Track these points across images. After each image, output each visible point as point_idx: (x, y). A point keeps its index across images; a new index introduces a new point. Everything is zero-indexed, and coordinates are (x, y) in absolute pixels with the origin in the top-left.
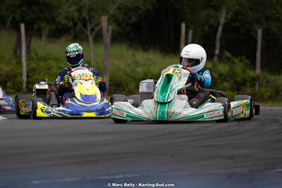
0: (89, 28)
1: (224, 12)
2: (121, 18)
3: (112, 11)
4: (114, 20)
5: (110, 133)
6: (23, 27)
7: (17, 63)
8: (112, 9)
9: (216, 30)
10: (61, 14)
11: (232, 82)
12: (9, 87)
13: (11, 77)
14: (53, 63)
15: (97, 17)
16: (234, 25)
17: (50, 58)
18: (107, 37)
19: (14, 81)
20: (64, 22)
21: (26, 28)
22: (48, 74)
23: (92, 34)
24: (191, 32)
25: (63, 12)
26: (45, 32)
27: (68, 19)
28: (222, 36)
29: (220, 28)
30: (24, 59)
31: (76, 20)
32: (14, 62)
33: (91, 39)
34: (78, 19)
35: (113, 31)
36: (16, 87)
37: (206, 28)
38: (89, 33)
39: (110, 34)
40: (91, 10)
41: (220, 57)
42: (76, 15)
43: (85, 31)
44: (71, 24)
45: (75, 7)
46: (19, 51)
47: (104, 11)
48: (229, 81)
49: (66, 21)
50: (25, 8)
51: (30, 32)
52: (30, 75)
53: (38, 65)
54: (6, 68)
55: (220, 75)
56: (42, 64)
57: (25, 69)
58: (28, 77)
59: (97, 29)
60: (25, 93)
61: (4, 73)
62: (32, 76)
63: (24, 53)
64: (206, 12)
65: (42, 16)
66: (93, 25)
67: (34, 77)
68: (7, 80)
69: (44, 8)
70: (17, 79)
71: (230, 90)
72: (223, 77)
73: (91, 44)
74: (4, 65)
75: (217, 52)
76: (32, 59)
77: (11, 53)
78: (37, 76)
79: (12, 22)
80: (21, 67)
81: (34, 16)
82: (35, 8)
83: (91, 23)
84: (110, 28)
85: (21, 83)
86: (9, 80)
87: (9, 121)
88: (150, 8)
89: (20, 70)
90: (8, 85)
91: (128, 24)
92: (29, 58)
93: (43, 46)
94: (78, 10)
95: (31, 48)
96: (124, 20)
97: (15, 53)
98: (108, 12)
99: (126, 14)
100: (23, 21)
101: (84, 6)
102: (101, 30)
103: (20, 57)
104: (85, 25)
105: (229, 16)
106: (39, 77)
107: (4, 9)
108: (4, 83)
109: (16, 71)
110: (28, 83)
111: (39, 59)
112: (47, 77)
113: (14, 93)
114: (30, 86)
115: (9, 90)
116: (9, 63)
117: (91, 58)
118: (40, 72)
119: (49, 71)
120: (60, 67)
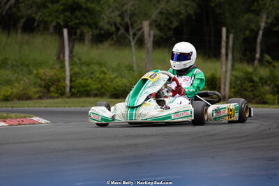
0: (131, 33)
1: (264, 17)
2: (162, 23)
3: (154, 16)
4: (155, 24)
5: (152, 136)
6: (65, 32)
7: (61, 68)
8: (154, 14)
9: (257, 34)
10: (103, 19)
11: (272, 85)
12: (52, 92)
13: (55, 81)
14: (96, 68)
15: (139, 21)
16: (275, 29)
17: (93, 63)
18: (149, 42)
19: (57, 85)
20: (107, 27)
21: (68, 33)
22: (91, 78)
23: (134, 39)
24: (231, 36)
25: (105, 17)
26: (88, 37)
27: (111, 25)
28: (262, 40)
29: (261, 33)
30: (67, 64)
31: (119, 25)
32: (57, 67)
33: (133, 44)
34: (120, 24)
35: (154, 36)
36: (59, 91)
37: (247, 33)
38: (131, 38)
39: (152, 39)
40: (132, 15)
41: (261, 60)
42: (118, 20)
43: (127, 35)
44: (113, 29)
45: (117, 13)
46: (62, 56)
47: (146, 16)
48: (270, 85)
49: (109, 26)
50: (68, 14)
51: (73, 37)
52: (73, 79)
54: (47, 72)
55: (261, 79)
56: (85, 68)
57: (68, 73)
58: (71, 81)
59: (139, 33)
60: (68, 97)
61: (48, 78)
62: (75, 81)
63: (67, 58)
64: (246, 16)
65: (85, 21)
66: (135, 30)
67: (78, 82)
68: (50, 84)
69: (87, 13)
70: (60, 84)
71: (271, 93)
72: (264, 81)
73: (134, 49)
74: (47, 70)
75: (258, 56)
76: (76, 64)
77: (55, 58)
78: (81, 81)
79: (55, 27)
80: (64, 72)
81: (77, 21)
82: (78, 13)
83: (133, 28)
84: (152, 33)
85: (64, 87)
86: (53, 84)
87: (52, 124)
88: (192, 12)
89: (63, 75)
90: (52, 89)
91: (170, 29)
92: (72, 63)
93: (86, 51)
94: (120, 15)
95: (74, 53)
96: (165, 25)
97: (58, 58)
98: (150, 17)
99: (167, 19)
100: (66, 26)
101: (126, 11)
102: (143, 35)
103: (63, 62)
104: (127, 30)
105: (269, 21)
106: (83, 82)
107: (47, 14)
108: (47, 87)
109: (59, 76)
110: (71, 87)
111: (82, 64)
112: (90, 81)
113: (58, 97)
114: (73, 90)
115: (53, 94)
116: (52, 68)
117: (133, 63)
118: (83, 77)
119: (92, 76)
120: (103, 72)
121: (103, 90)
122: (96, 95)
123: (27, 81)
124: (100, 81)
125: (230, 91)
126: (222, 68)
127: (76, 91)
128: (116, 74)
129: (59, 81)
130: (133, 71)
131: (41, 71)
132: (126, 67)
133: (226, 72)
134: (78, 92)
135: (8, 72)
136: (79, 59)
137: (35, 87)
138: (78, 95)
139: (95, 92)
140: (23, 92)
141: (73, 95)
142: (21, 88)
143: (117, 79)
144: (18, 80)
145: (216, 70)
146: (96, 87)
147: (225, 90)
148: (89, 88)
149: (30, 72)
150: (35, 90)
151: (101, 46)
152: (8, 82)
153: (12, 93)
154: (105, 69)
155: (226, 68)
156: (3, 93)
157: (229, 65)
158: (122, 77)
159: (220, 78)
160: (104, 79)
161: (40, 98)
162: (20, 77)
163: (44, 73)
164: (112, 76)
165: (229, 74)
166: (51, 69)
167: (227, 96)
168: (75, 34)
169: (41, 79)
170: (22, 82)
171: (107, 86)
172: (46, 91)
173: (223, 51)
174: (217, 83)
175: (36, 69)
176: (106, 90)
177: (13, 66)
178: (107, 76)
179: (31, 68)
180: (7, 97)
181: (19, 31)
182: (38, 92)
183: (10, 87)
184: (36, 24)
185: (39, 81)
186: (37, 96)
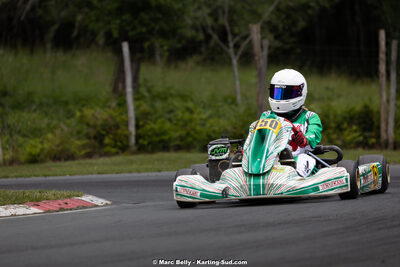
0: (231, 44)
2: (281, 26)
3: (266, 16)
4: (270, 28)
6: (125, 47)
7: (119, 105)
8: (268, 11)
12: (107, 145)
13: (110, 129)
14: (177, 103)
17: (171, 95)
18: (262, 57)
19: (115, 135)
20: (190, 33)
21: (130, 48)
22: (170, 120)
23: (236, 54)
24: (394, 44)
25: (188, 20)
27: (197, 30)
30: (130, 98)
31: (210, 32)
32: (114, 104)
33: (235, 62)
34: (213, 28)
35: (270, 47)
36: (119, 144)
39: (265, 52)
40: (232, 11)
42: (209, 22)
43: (225, 48)
44: (201, 36)
45: (207, 11)
46: (120, 86)
47: (255, 15)
49: (194, 32)
50: (127, 17)
51: (139, 55)
52: (141, 123)
53: (152, 106)
54: (98, 114)
56: (159, 105)
57: (132, 114)
58: (137, 127)
59: (244, 45)
60: (133, 153)
61: (100, 122)
62: (143, 126)
63: (129, 89)
66: (237, 39)
67: (148, 127)
68: (104, 133)
69: (159, 16)
70: (120, 131)
73: (236, 69)
74: (98, 109)
76: (143, 97)
77: (109, 88)
78: (153, 125)
80: (126, 112)
81: (144, 30)
82: (144, 16)
83: (235, 35)
84: (266, 43)
85: (127, 137)
86: (108, 133)
89: (124, 117)
90: (107, 140)
91: (292, 35)
92: (138, 98)
93: (160, 76)
94: (211, 15)
95: (141, 81)
97: (115, 90)
98: (260, 16)
100: (126, 38)
102: (251, 45)
103: (123, 94)
104: (224, 38)
106: (156, 127)
107: (93, 18)
108: (99, 138)
109: (118, 119)
110: (138, 137)
111: (155, 98)
112: (168, 125)
113: (117, 154)
114: (141, 141)
115: (108, 149)
116: (105, 105)
117: (236, 92)
118: (156, 119)
119: (171, 115)
120: (188, 109)
121: (190, 139)
122: (178, 148)
123: (66, 129)
124: (185, 125)
125: (395, 132)
126: (381, 96)
127: (146, 143)
128: (209, 112)
129: (117, 127)
130: (237, 105)
131: (88, 112)
132: (225, 100)
133: (388, 101)
134: (149, 143)
135: (34, 115)
136: (149, 91)
137: (79, 139)
138: (149, 148)
139: (177, 142)
140: (60, 148)
141: (141, 149)
142: (58, 142)
143: (212, 121)
144: (51, 129)
145: (370, 100)
146: (177, 134)
147: (386, 131)
148: (165, 137)
149: (70, 115)
150: (79, 143)
151: (182, 65)
152: (36, 133)
153: (42, 150)
154: (190, 105)
155: (388, 94)
156: (28, 149)
157: (393, 90)
158: (219, 117)
159: (379, 112)
160: (191, 120)
161: (89, 156)
162: (55, 122)
163: (93, 115)
164: (204, 116)
165: (392, 104)
166: (103, 107)
167: (391, 141)
168: (142, 50)
169: (88, 125)
170: (58, 132)
171: (196, 132)
172: (97, 144)
173: (382, 68)
174: (375, 120)
175: (80, 110)
176: (195, 139)
177: (41, 104)
178: (195, 116)
179: (71, 107)
180: (34, 156)
181: (49, 46)
182: (84, 147)
183: (38, 140)
184: (75, 33)
185: (86, 130)
186: (83, 152)
